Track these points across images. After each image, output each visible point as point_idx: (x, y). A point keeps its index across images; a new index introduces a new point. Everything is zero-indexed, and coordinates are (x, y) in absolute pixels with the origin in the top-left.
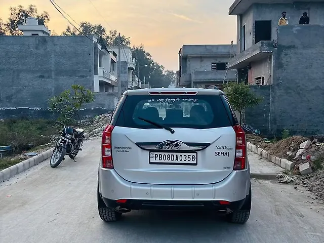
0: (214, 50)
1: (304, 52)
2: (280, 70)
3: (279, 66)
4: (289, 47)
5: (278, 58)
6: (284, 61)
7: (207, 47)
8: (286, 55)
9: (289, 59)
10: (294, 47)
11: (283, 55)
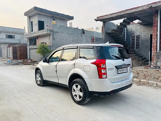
0: (7, 29)
1: (61, 34)
2: (54, 40)
3: (54, 39)
4: (56, 32)
5: (53, 36)
6: (55, 37)
7: (4, 28)
8: (55, 35)
9: (56, 37)
10: (58, 32)
11: (54, 35)
